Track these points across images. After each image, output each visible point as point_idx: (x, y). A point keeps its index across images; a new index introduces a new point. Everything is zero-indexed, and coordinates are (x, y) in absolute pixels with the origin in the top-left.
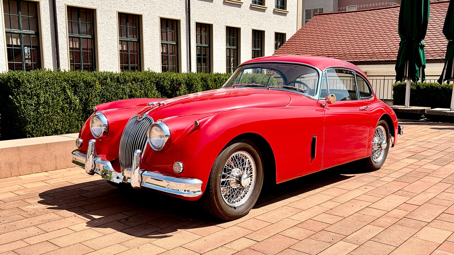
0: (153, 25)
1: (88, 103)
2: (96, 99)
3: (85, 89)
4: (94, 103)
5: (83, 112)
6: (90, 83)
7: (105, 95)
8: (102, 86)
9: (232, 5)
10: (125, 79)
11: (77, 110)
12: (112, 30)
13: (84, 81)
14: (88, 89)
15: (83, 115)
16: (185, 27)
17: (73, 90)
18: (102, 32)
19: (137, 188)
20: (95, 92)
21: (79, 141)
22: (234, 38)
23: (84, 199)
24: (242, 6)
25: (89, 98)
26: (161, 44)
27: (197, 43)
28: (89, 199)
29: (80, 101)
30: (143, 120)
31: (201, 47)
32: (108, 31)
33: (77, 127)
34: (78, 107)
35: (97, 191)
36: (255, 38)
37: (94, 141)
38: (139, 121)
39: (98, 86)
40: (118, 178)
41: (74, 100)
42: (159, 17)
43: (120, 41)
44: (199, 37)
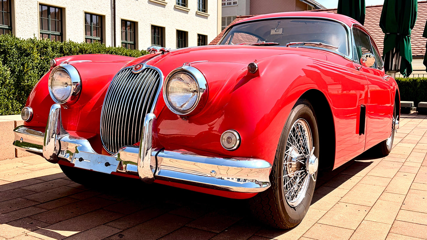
0: (77, 19)
1: (22, 76)
2: (34, 72)
3: (19, 58)
4: (30, 77)
5: (16, 88)
6: (26, 50)
7: (44, 68)
8: (40, 56)
9: (157, 4)
10: (71, 49)
11: (7, 85)
12: (32, 21)
13: (17, 47)
14: (23, 58)
15: (15, 92)
16: (111, 22)
17: (2, 59)
18: (21, 23)
19: (147, 180)
20: (32, 63)
21: (28, 112)
22: (158, 37)
23: (34, 204)
24: (166, 6)
25: (24, 69)
26: (85, 38)
27: (122, 40)
28: (41, 203)
29: (12, 74)
30: (143, 71)
31: (126, 44)
32: (28, 23)
33: (7, 108)
34: (8, 81)
35: (50, 190)
36: (179, 38)
37: (58, 106)
38: (135, 74)
39: (36, 55)
40: (107, 164)
41: (3, 71)
42: (83, 11)
43: (41, 33)
44: (124, 34)
